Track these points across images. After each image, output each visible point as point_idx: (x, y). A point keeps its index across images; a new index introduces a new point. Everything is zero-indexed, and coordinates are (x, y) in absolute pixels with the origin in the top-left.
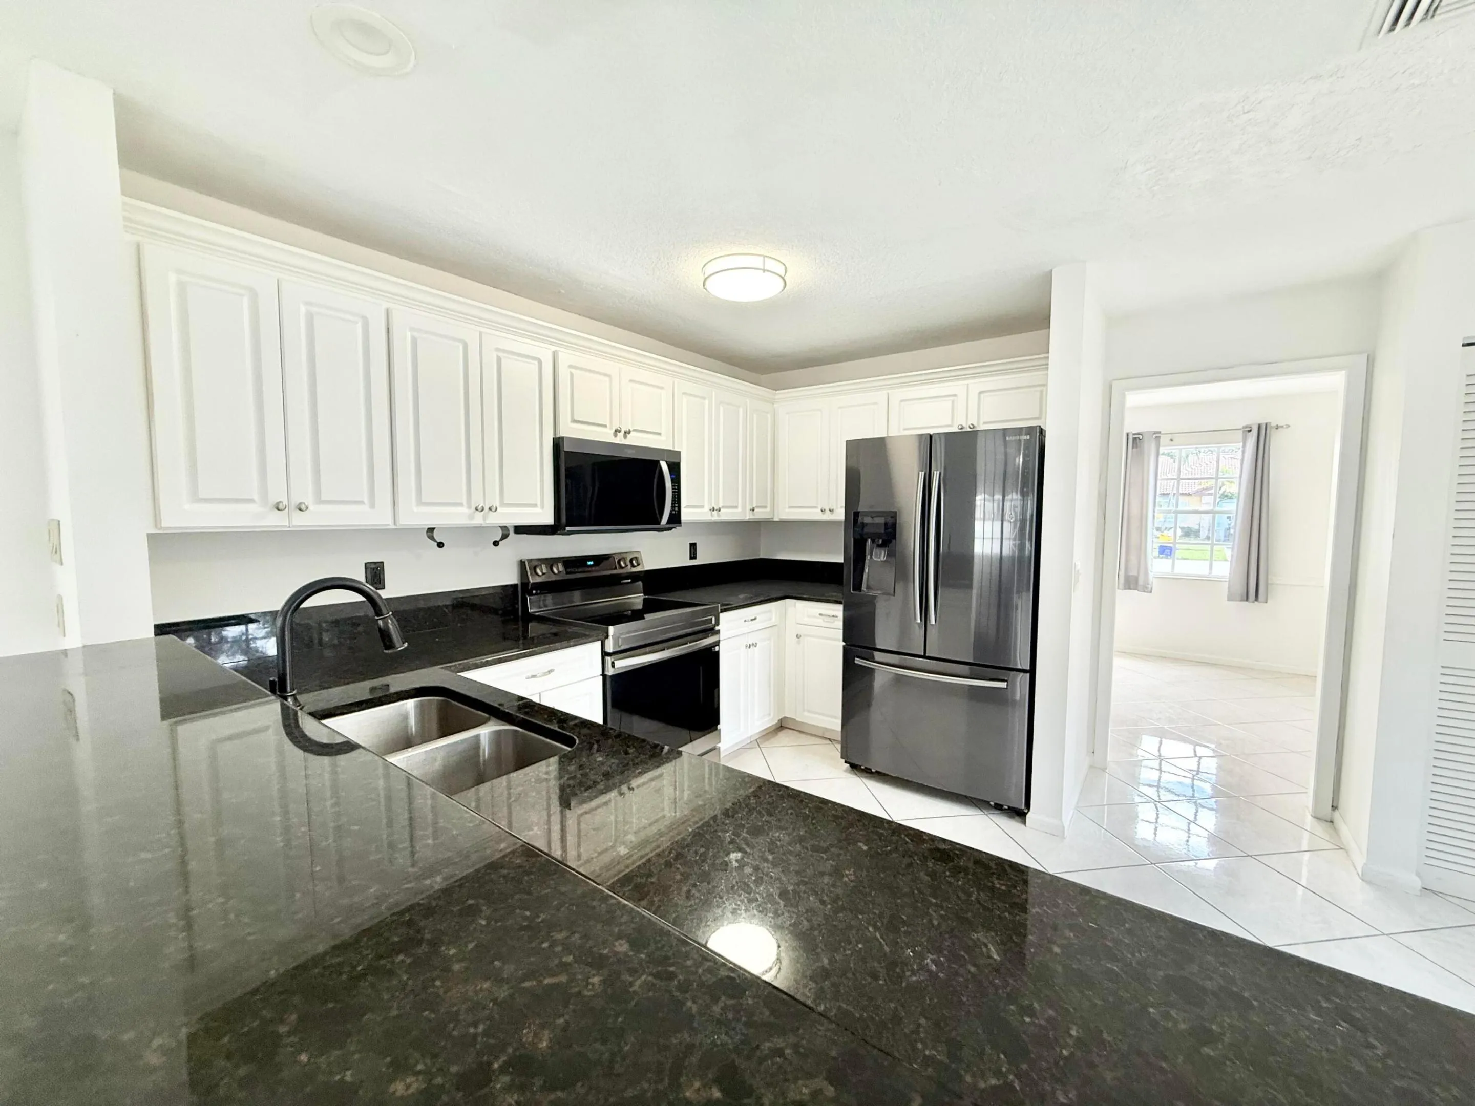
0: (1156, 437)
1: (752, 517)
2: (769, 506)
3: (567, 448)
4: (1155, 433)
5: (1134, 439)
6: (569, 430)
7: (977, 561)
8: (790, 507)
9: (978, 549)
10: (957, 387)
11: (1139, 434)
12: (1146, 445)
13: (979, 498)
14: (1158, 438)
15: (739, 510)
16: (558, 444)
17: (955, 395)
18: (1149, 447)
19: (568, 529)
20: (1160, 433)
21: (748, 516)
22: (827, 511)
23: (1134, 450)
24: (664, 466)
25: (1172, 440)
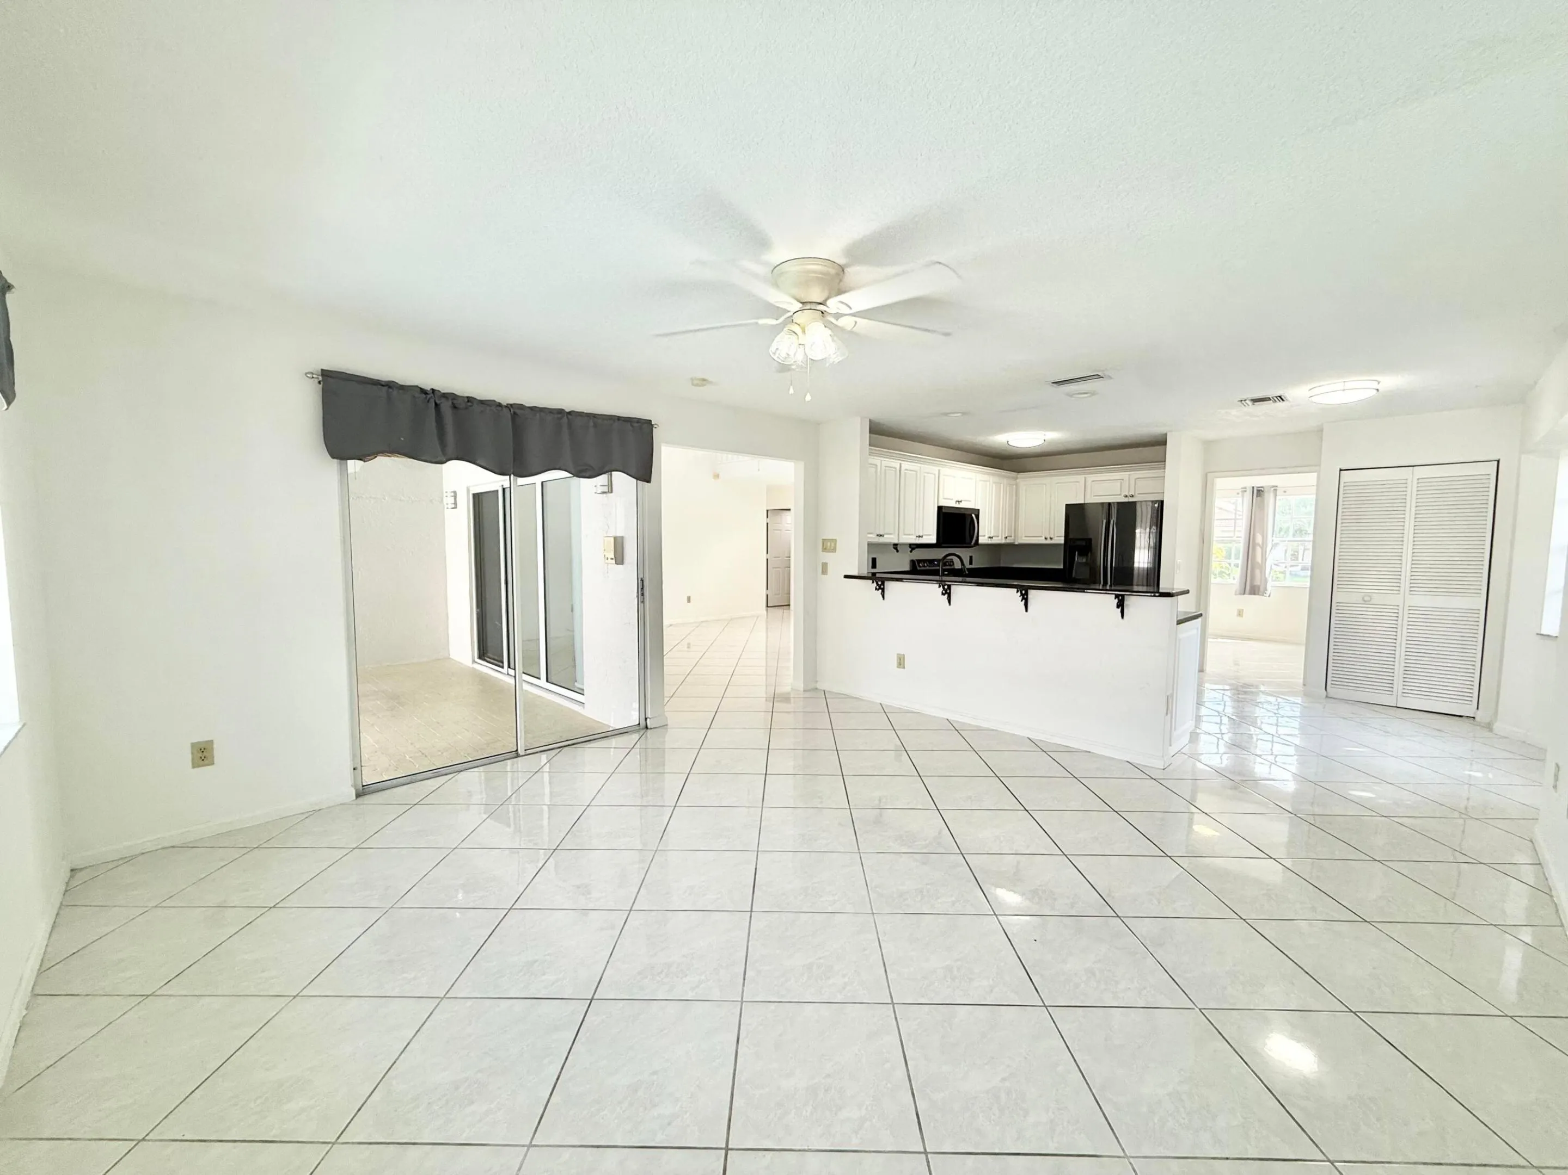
0: (1274, 490)
1: (1005, 542)
2: (1013, 536)
3: (944, 510)
4: (1273, 487)
5: (1258, 491)
6: (944, 503)
7: (1136, 572)
8: (1026, 537)
9: (1136, 565)
10: (1124, 475)
11: (1261, 487)
12: (1266, 495)
13: (1138, 531)
14: (1276, 490)
15: (1000, 538)
16: (940, 508)
17: (1123, 480)
18: (1269, 497)
19: (943, 545)
20: (1277, 486)
21: (1003, 541)
22: (1049, 539)
23: (1259, 498)
24: (973, 515)
25: (1285, 492)
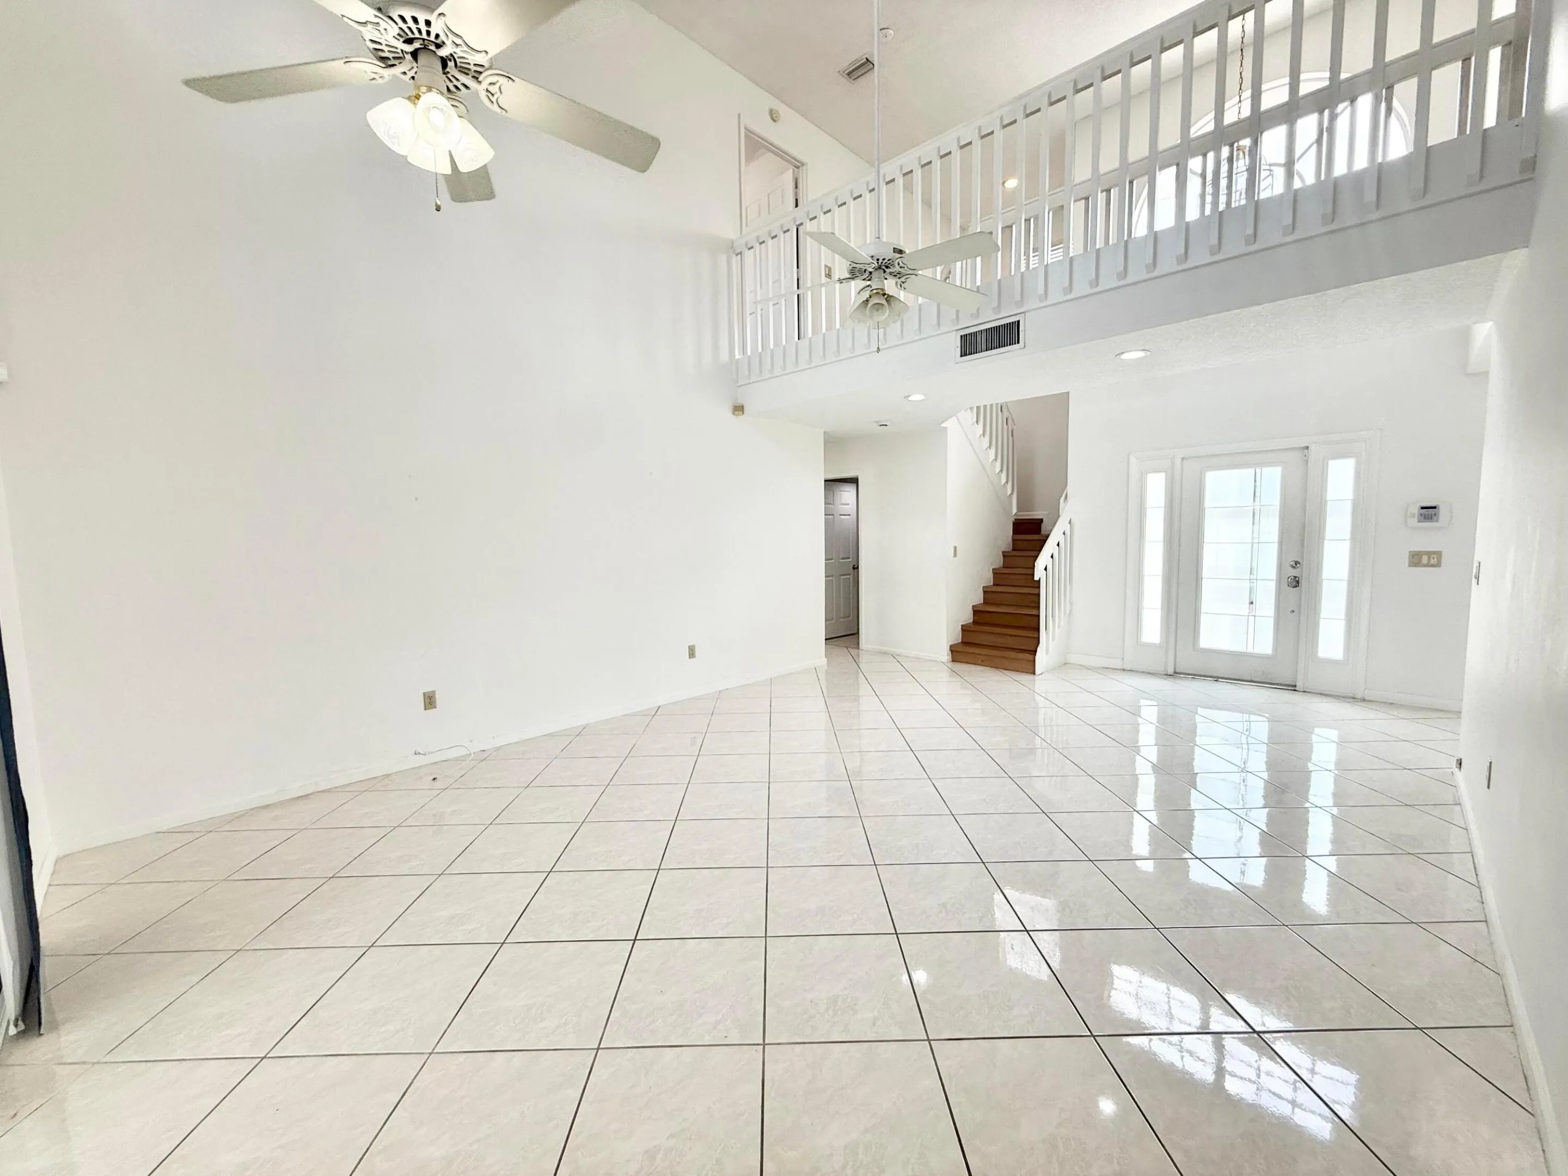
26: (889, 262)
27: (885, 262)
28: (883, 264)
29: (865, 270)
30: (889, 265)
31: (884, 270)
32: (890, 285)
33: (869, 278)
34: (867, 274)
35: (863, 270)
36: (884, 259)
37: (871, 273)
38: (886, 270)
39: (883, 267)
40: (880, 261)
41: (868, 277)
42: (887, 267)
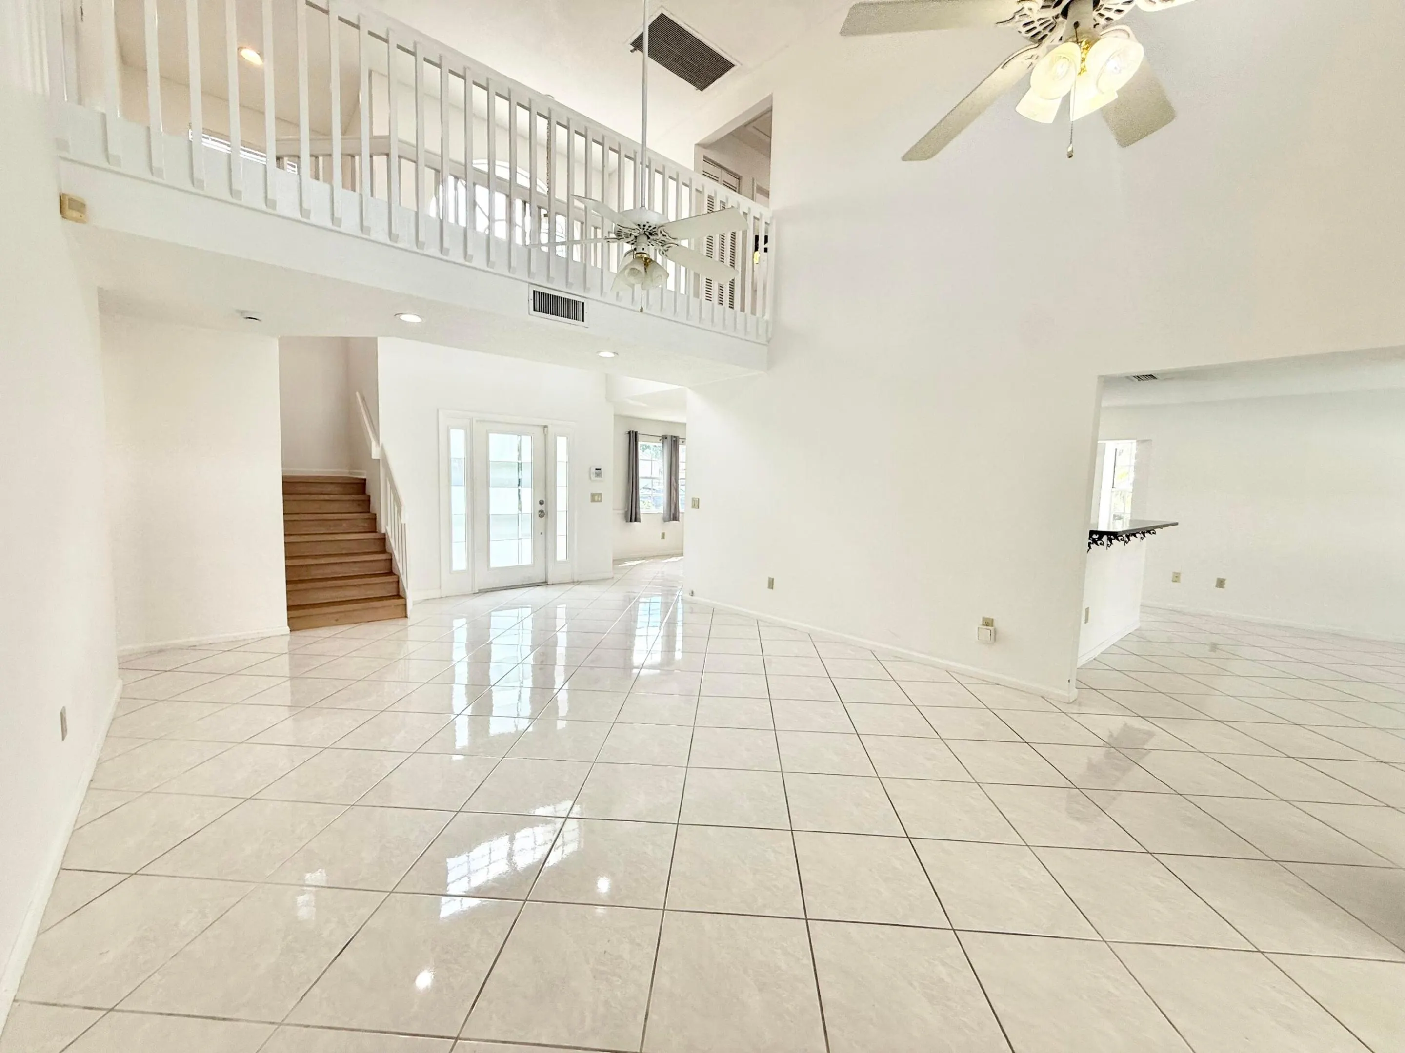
26: (654, 230)
27: (650, 229)
28: (649, 230)
29: (631, 234)
30: (653, 233)
31: (647, 236)
32: (651, 251)
33: (633, 242)
34: (633, 237)
35: (629, 234)
36: (650, 227)
37: (636, 237)
38: (650, 236)
39: (648, 234)
40: (646, 227)
41: (632, 240)
42: (651, 234)
